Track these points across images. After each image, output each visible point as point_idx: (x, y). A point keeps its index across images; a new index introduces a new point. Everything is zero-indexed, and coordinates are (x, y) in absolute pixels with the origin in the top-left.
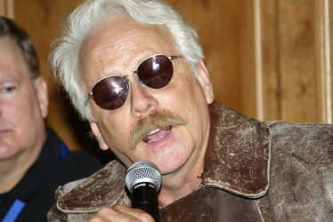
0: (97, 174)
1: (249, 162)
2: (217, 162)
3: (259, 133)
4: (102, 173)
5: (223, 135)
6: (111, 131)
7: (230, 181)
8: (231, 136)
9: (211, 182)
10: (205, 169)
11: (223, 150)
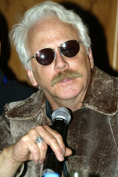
0: (27, 100)
1: (108, 98)
2: (92, 96)
3: (114, 83)
4: (29, 100)
5: (96, 82)
6: (41, 76)
7: (97, 106)
8: (100, 83)
9: (87, 106)
10: (85, 99)
11: (95, 90)
